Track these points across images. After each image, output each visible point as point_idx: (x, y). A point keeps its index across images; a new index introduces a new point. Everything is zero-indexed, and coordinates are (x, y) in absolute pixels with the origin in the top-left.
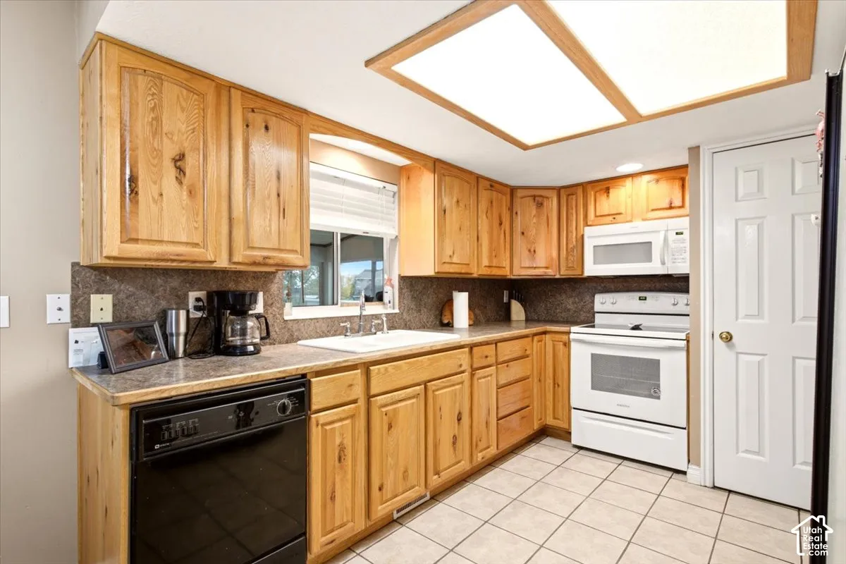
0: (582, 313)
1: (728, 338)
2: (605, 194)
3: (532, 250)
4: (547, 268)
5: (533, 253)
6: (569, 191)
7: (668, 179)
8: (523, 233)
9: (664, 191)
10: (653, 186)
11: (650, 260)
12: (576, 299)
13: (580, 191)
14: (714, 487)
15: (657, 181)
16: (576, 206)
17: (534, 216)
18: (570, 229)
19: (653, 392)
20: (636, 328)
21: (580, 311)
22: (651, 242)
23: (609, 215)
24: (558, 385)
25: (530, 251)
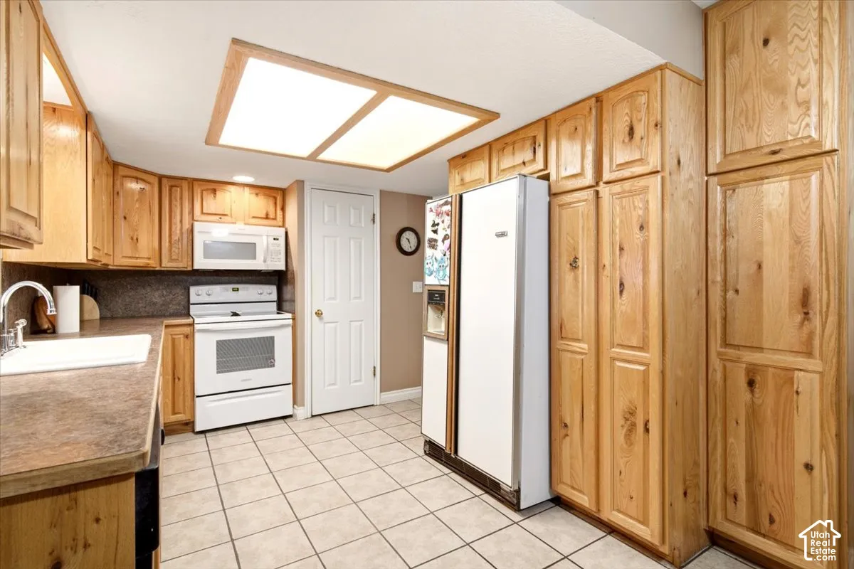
0: (170, 306)
1: (319, 314)
2: (212, 195)
3: (135, 238)
4: (149, 259)
5: (135, 241)
6: (173, 182)
7: (265, 195)
8: (125, 218)
9: (260, 204)
10: (253, 197)
11: (254, 258)
12: (165, 293)
13: (185, 185)
14: (313, 416)
15: (257, 194)
16: (181, 198)
17: (137, 200)
18: (173, 221)
19: (269, 361)
20: (235, 314)
21: (169, 304)
22: (255, 244)
23: (216, 214)
24: (179, 379)
25: (132, 239)
